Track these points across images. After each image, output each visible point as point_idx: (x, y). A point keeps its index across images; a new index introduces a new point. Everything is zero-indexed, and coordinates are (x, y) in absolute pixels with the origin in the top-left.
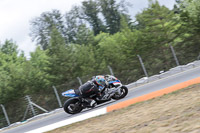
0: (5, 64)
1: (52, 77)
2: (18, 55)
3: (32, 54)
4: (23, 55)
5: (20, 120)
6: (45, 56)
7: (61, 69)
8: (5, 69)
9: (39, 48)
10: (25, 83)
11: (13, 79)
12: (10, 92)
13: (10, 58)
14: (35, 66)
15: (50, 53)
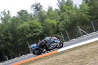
0: (67, 11)
1: (91, 17)
2: (74, 6)
3: (80, 6)
4: (76, 6)
5: (75, 38)
6: (87, 7)
7: (95, 13)
8: (67, 13)
9: (83, 3)
10: (77, 20)
11: (71, 18)
12: (70, 25)
13: (70, 8)
14: (82, 11)
15: (89, 5)
